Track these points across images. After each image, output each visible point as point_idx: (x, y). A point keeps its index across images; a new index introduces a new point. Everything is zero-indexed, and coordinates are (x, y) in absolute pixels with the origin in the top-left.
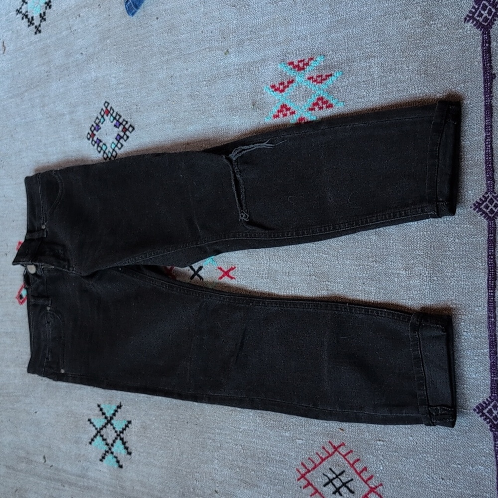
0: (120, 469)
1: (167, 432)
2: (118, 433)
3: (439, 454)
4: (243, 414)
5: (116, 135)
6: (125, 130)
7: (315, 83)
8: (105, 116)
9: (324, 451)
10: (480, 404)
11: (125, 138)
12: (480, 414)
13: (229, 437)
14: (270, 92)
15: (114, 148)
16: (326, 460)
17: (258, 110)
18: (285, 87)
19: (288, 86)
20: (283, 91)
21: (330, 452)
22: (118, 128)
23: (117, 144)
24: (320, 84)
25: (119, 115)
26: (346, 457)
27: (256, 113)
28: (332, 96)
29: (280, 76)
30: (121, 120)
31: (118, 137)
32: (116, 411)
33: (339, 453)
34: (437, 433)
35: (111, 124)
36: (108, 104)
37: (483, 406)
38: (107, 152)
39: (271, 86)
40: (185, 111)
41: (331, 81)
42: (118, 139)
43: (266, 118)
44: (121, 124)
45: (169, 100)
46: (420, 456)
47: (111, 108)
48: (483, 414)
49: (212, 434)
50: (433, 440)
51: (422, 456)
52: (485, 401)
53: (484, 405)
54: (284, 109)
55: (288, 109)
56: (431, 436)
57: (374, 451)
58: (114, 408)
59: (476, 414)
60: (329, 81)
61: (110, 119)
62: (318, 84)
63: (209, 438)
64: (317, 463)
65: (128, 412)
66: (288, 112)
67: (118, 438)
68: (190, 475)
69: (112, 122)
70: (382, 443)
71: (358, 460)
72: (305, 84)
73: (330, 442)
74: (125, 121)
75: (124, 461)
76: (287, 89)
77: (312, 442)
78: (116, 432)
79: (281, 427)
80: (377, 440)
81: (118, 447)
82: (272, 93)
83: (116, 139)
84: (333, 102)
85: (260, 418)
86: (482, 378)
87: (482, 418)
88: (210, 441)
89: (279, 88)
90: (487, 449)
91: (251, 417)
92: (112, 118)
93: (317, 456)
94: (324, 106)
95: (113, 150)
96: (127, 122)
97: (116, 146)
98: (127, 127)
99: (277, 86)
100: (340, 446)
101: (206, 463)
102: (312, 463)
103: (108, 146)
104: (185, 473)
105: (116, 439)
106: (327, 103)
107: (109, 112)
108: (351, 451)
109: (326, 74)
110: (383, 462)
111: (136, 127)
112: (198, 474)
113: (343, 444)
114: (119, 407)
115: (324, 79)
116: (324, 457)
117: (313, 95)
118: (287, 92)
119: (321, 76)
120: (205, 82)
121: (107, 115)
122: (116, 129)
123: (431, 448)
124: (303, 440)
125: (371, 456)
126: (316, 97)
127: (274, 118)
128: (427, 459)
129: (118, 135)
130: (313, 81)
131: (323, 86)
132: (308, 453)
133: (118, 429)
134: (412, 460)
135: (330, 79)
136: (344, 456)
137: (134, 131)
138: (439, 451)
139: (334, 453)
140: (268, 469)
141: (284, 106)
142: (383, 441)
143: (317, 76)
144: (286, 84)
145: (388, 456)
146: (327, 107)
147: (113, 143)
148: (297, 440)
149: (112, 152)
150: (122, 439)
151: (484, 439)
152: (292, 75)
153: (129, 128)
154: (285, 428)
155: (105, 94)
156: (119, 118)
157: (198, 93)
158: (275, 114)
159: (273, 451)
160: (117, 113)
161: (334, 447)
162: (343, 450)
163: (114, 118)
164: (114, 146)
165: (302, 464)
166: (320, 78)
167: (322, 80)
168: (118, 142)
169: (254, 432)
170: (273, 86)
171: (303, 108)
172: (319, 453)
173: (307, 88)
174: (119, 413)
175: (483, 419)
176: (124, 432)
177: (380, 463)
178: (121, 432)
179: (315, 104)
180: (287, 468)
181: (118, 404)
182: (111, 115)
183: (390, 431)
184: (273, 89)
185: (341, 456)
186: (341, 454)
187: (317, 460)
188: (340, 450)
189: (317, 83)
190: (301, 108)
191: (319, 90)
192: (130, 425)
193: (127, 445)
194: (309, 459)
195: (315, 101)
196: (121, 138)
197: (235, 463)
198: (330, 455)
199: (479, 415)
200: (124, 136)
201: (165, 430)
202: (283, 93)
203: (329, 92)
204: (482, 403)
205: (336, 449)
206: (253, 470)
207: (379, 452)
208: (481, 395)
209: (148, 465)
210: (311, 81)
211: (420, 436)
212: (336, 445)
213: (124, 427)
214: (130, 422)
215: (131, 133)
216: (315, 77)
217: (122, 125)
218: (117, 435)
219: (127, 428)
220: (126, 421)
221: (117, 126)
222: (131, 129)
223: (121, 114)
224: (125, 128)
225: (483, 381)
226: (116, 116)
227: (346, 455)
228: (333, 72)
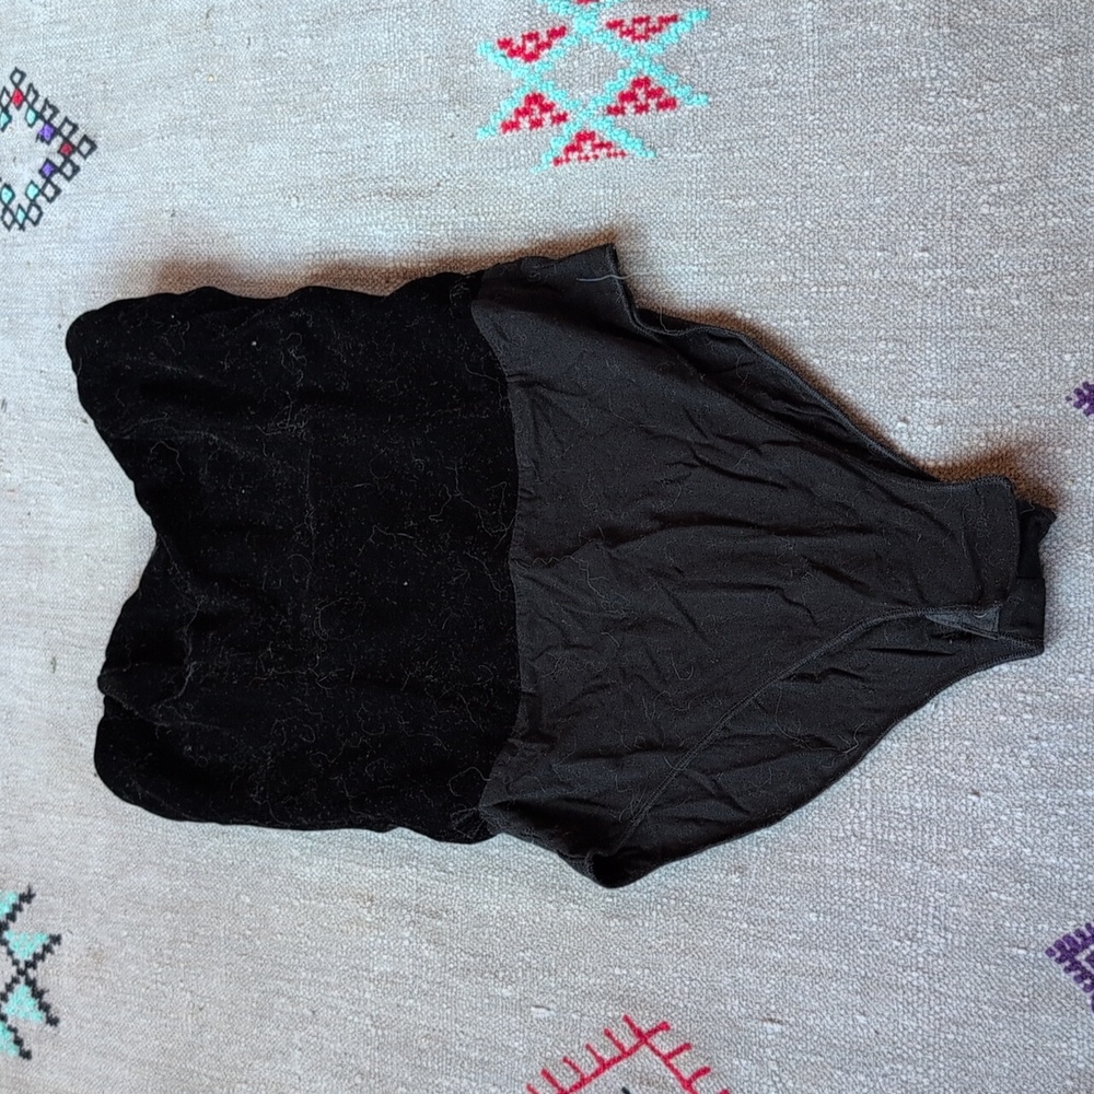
0: (25, 1062)
1: (160, 970)
2: (22, 966)
3: (941, 1066)
4: (382, 934)
5: (41, 161)
6: (68, 149)
7: (629, 39)
8: (12, 109)
9: (610, 1042)
10: (1067, 938)
11: (68, 170)
12: (1067, 963)
13: (336, 993)
14: (497, 59)
15: (37, 196)
16: (614, 1067)
17: (457, 107)
18: (539, 47)
19: (548, 45)
20: (531, 57)
21: (627, 1046)
22: (48, 143)
23: (44, 186)
24: (643, 41)
25: (51, 107)
26: (672, 1061)
27: (452, 114)
28: (675, 77)
29: (526, 14)
30: (57, 122)
31: (48, 165)
32: (17, 908)
33: (653, 1049)
34: (937, 1008)
35: (29, 129)
36: (23, 75)
37: (1075, 942)
38: (13, 206)
39: (499, 42)
40: (242, 104)
41: (674, 34)
42: (47, 173)
43: (479, 130)
44: (57, 132)
45: (198, 70)
46: (886, 1068)
47: (31, 86)
48: (1075, 965)
49: (289, 981)
50: (925, 1027)
51: (892, 1069)
52: (1083, 928)
53: (1079, 940)
54: (536, 108)
55: (547, 108)
56: (919, 1015)
57: (754, 1048)
58: (13, 899)
59: (1054, 964)
60: (670, 34)
61: (26, 119)
62: (637, 42)
63: (279, 993)
64: (588, 1072)
65: (51, 910)
66: (547, 116)
67: (22, 979)
68: (222, 1087)
69: (31, 126)
70: (777, 1028)
71: (705, 1071)
72: (600, 40)
73: (626, 1019)
74: (70, 123)
75: (38, 1040)
76: (546, 51)
77: (574, 1016)
78: (15, 963)
79: (491, 973)
80: (764, 1020)
81: (21, 1003)
82: (502, 59)
83: (41, 172)
84: (678, 93)
85: (432, 947)
86: (1077, 867)
87: (1073, 974)
88: (283, 1000)
89: (524, 48)
90: (1080, 1058)
91: (406, 943)
92: (31, 116)
93: (589, 1053)
94: (652, 103)
95: (33, 203)
96: (75, 128)
97: (41, 192)
98: (75, 140)
99: (518, 42)
100: (654, 1031)
101: (269, 1058)
102: (572, 1072)
103: (18, 190)
104: (208, 1081)
105: (15, 981)
106: (660, 96)
107: (25, 99)
108: (687, 1046)
109: (661, 14)
110: (777, 1079)
111: (100, 141)
112: (244, 1086)
113: (664, 1027)
114: (27, 897)
115: (655, 30)
116: (607, 1057)
117: (620, 72)
118: (546, 59)
119: (647, 19)
120: (304, 26)
121: (18, 108)
122: (42, 147)
123: (919, 1047)
124: (549, 1009)
125: (744, 1062)
126: (631, 78)
127: (505, 132)
128: (904, 1078)
129: (48, 161)
130: (622, 33)
131: (651, 47)
132: (562, 1045)
133: (23, 955)
134: (862, 1078)
135: (672, 30)
136: (666, 1059)
137: (94, 153)
138: (942, 1058)
139: (636, 1048)
140: (448, 1084)
141: (535, 99)
142: (779, 1022)
143: (635, 21)
144: (544, 38)
145: (792, 1063)
146: (661, 106)
147: (32, 182)
148: (533, 1009)
149: (29, 208)
150: (31, 983)
151: (1074, 1032)
152: (561, 14)
153: (81, 143)
154: (501, 975)
155: (13, 50)
156: (52, 117)
157: (284, 55)
158: (508, 119)
159: (462, 1036)
160: (46, 101)
161: (639, 1033)
162: (664, 1043)
163: (39, 116)
164: (36, 191)
165: (546, 1074)
166: (644, 25)
167: (648, 30)
168: (48, 181)
169: (411, 982)
170: (505, 44)
171: (591, 105)
172: (594, 1046)
173: (603, 51)
174: (25, 912)
175: (1075, 978)
176: (39, 964)
177: (770, 1083)
178: (31, 965)
179: (628, 97)
180: (500, 1082)
181: (23, 890)
182: (31, 107)
183: (801, 998)
184: (505, 52)
185: (657, 1058)
186: (659, 1054)
187: (588, 1065)
188: (656, 1040)
189: (634, 38)
190: (584, 106)
191: (639, 58)
192: (55, 948)
193: (46, 998)
194: (565, 1060)
195: (627, 89)
196: (59, 170)
197: (353, 1061)
198: (625, 1054)
199: (1061, 967)
200: (63, 165)
201: (156, 966)
202: (534, 63)
203: (669, 64)
204: (1073, 935)
205: (643, 1037)
206: (403, 1084)
207: (769, 1051)
208: (1073, 912)
209: (104, 1055)
210: (618, 33)
211: (887, 1014)
212: (645, 1027)
213: (39, 950)
214: (56, 939)
215: (85, 157)
216: (628, 22)
217: (61, 134)
218: (20, 972)
219: (48, 955)
220: (44, 937)
221: (47, 135)
222: (85, 147)
223: (58, 104)
224: (70, 143)
225: (1081, 875)
226: (44, 109)
227: (671, 1055)
228: (680, 11)
